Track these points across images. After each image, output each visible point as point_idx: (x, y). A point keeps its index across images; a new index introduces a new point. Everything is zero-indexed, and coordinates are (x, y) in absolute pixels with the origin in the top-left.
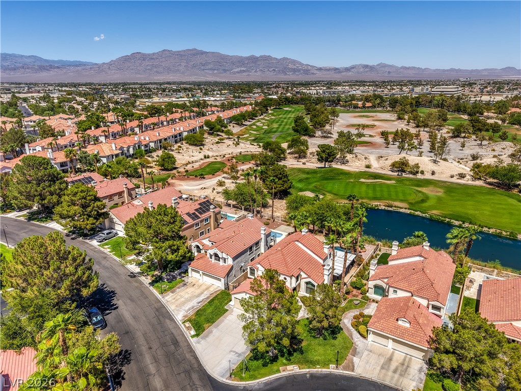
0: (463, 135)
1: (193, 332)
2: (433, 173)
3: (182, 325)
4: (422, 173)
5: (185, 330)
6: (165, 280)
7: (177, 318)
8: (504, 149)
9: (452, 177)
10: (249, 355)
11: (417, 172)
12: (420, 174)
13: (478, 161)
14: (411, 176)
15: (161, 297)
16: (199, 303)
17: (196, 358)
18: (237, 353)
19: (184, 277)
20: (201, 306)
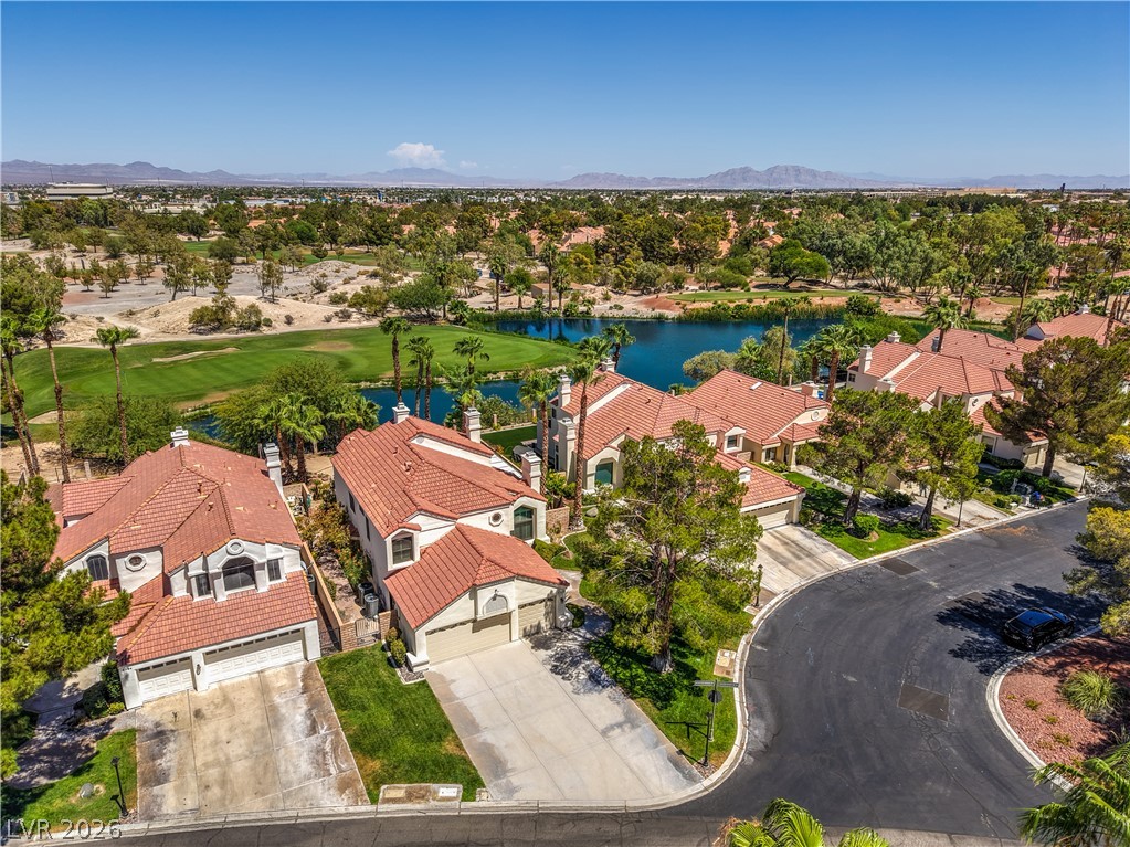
0: (239, 259)
1: (449, 791)
2: (289, 320)
3: (383, 807)
4: (268, 323)
5: (418, 807)
6: (44, 781)
7: (324, 812)
8: (337, 271)
9: (328, 320)
10: (641, 705)
11: (258, 324)
12: (265, 328)
13: (329, 292)
14: (249, 334)
15: (142, 826)
16: (313, 730)
17: (578, 817)
18: (620, 725)
19: (107, 725)
20: (332, 730)
